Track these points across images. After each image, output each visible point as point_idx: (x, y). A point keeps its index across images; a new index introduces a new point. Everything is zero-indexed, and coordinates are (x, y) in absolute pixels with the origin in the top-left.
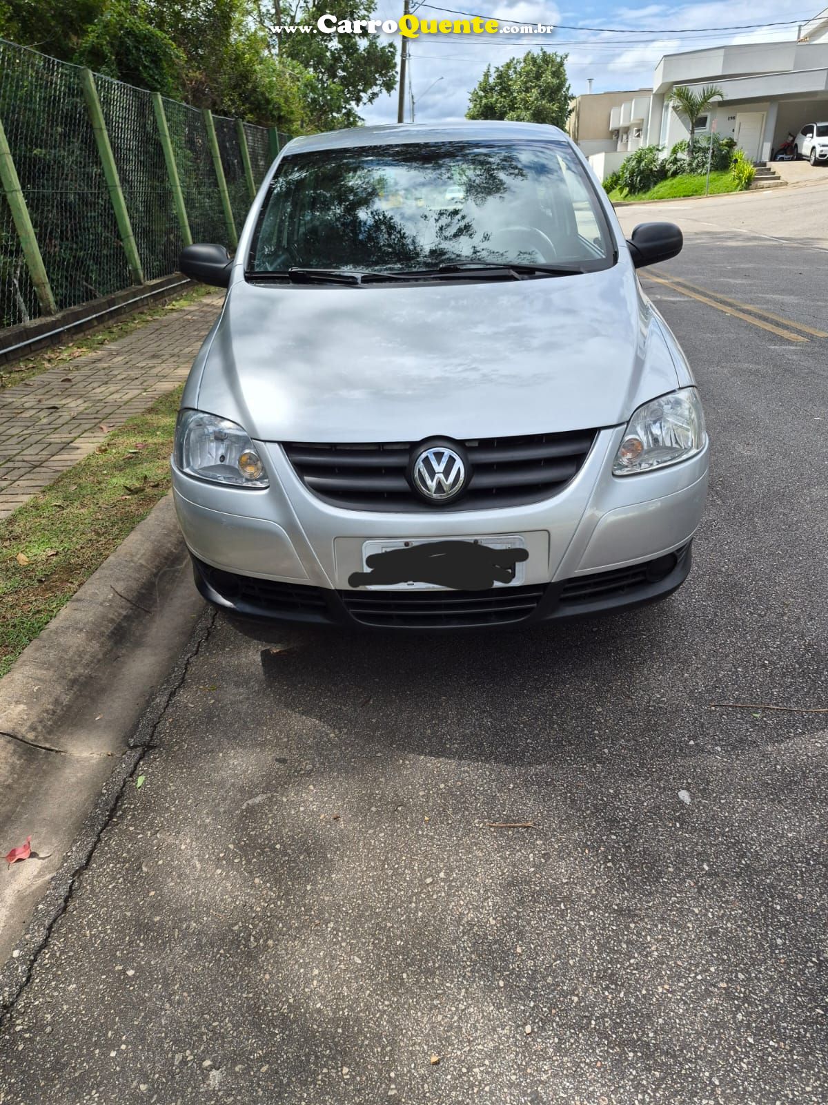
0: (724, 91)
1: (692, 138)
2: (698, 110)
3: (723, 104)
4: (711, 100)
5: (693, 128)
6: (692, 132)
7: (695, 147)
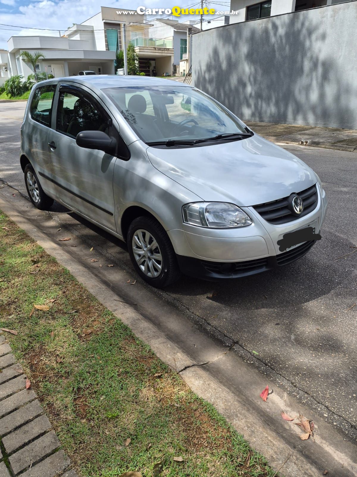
0: (43, 55)
1: (36, 74)
2: (35, 62)
3: (45, 60)
4: (39, 58)
5: (35, 69)
6: (35, 71)
7: (38, 77)
